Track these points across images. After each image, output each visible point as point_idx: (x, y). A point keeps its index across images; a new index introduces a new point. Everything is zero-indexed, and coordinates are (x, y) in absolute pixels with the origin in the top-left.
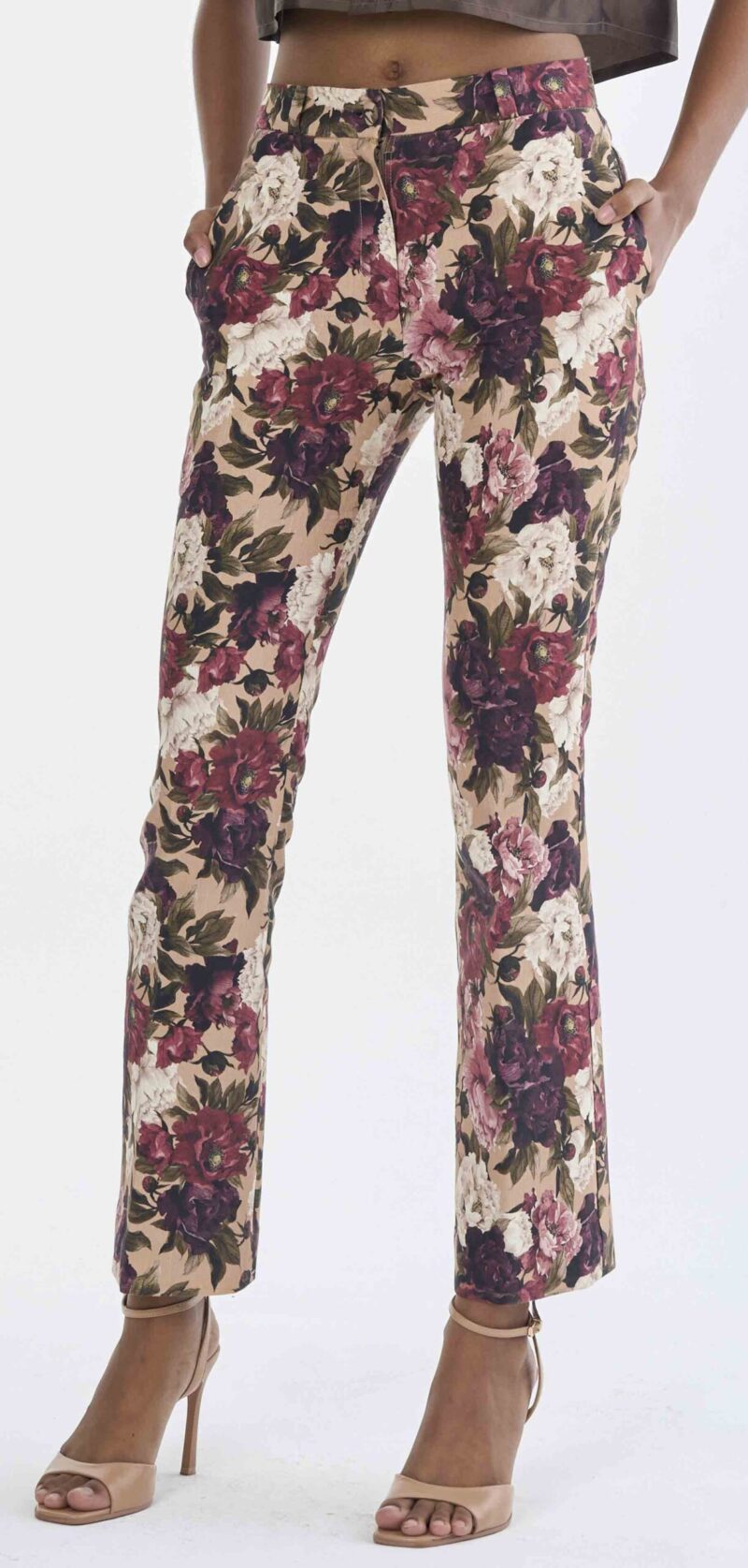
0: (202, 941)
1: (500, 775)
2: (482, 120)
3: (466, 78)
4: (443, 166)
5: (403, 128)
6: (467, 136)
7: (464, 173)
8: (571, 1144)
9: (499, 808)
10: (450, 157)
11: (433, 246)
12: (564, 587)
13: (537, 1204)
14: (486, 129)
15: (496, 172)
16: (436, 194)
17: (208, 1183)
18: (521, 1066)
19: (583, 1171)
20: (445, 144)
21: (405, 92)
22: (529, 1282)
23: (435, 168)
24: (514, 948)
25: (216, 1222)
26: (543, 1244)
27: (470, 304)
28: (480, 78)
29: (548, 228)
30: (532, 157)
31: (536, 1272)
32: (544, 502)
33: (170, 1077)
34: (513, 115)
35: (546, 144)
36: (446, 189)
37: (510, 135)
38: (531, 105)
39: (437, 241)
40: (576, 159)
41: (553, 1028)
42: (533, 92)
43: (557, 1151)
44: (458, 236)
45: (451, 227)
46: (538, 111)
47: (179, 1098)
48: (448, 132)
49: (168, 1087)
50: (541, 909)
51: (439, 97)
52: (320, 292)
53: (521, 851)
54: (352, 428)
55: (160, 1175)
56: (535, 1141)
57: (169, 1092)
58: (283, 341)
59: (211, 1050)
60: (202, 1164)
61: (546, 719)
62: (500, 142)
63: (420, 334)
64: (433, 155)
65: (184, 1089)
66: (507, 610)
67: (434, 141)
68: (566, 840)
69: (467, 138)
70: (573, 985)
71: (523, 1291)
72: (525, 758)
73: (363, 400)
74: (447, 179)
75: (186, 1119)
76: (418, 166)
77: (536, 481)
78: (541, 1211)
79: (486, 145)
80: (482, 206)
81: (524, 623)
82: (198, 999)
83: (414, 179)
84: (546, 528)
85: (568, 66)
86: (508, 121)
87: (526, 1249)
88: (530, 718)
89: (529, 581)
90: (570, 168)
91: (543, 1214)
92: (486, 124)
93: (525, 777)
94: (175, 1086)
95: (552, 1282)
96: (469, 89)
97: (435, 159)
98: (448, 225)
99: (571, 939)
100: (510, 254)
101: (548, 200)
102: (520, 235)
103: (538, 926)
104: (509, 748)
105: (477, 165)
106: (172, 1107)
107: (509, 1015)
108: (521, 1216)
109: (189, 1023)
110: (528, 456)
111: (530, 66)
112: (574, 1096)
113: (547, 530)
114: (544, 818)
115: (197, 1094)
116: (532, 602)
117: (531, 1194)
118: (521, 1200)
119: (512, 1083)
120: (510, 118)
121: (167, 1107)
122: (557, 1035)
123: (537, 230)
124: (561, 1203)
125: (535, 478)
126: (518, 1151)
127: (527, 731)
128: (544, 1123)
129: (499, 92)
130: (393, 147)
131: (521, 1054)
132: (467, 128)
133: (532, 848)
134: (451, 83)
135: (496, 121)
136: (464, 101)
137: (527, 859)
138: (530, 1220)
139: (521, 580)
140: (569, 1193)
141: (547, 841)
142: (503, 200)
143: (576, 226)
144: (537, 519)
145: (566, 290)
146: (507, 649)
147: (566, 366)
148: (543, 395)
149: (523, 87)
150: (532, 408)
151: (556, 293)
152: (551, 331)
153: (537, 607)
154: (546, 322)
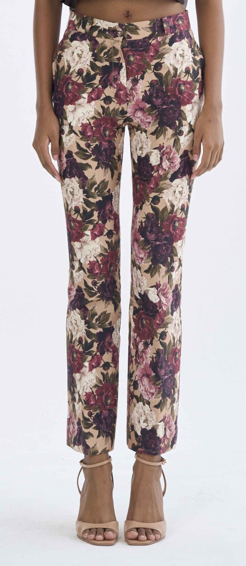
0: (101, 323)
1: (161, 267)
2: (158, 35)
3: (154, 20)
4: (144, 51)
5: (131, 38)
6: (153, 41)
7: (152, 54)
8: (175, 398)
9: (160, 279)
10: (147, 48)
11: (141, 80)
12: (184, 201)
13: (166, 419)
14: (160, 38)
15: (164, 54)
16: (142, 61)
17: (107, 410)
18: (165, 370)
19: (177, 407)
20: (145, 43)
21: (133, 25)
22: (163, 447)
23: (142, 52)
24: (165, 329)
25: (111, 424)
26: (168, 434)
28: (158, 20)
29: (182, 74)
30: (175, 49)
31: (165, 443)
32: (182, 171)
33: (93, 374)
34: (169, 34)
35: (179, 44)
36: (146, 60)
37: (167, 41)
38: (174, 30)
39: (142, 78)
40: (189, 48)
41: (173, 357)
43: (172, 400)
44: (150, 76)
45: (147, 73)
46: (176, 32)
47: (96, 381)
48: (147, 39)
50: (173, 315)
51: (144, 27)
52: (98, 94)
53: (165, 295)
54: (115, 141)
55: (93, 410)
56: (167, 397)
57: (94, 379)
58: (87, 112)
60: (105, 404)
61: (176, 248)
62: (164, 44)
63: (134, 109)
64: (141, 47)
65: (98, 377)
67: (142, 42)
68: (178, 291)
69: (153, 42)
70: (178, 342)
71: (161, 450)
72: (169, 261)
74: (146, 56)
75: (99, 388)
76: (135, 51)
77: (180, 164)
78: (167, 422)
79: (160, 44)
80: (159, 66)
81: (172, 214)
82: (101, 344)
83: (134, 55)
84: (181, 181)
86: (167, 36)
87: (163, 436)
88: (171, 247)
89: (174, 199)
90: (187, 52)
92: (160, 37)
93: (168, 268)
96: (154, 24)
97: (141, 49)
98: (145, 72)
99: (179, 326)
100: (170, 83)
101: (182, 64)
102: (173, 76)
103: (173, 321)
104: (164, 258)
105: (157, 51)
106: (94, 385)
107: (162, 352)
108: (162, 423)
109: (98, 353)
110: (177, 155)
111: (173, 15)
114: (173, 283)
115: (102, 378)
116: (175, 206)
117: (165, 416)
118: (163, 418)
119: (162, 376)
120: (168, 35)
122: (174, 359)
123: (178, 75)
124: (171, 419)
125: (179, 162)
126: (162, 400)
127: (169, 252)
128: (170, 391)
129: (165, 26)
130: (126, 44)
131: (165, 366)
132: (153, 38)
133: (169, 294)
134: (148, 22)
135: (163, 35)
136: (152, 28)
137: (166, 297)
138: (164, 425)
139: (172, 199)
140: (173, 415)
141: (173, 291)
142: (166, 64)
143: (190, 74)
144: (179, 177)
145: (188, 96)
146: (166, 223)
147: (190, 124)
148: (182, 134)
149: (171, 23)
150: (179, 138)
151: (185, 97)
152: (184, 111)
153: (177, 208)
154: (182, 108)
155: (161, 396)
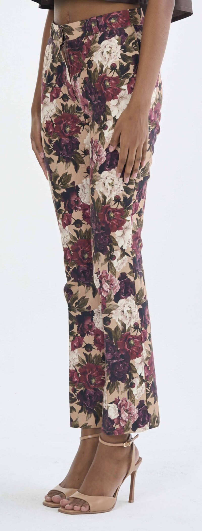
0: (80, 306)
1: (100, 255)
2: (89, 35)
3: (84, 20)
4: (80, 50)
5: (68, 38)
6: (85, 40)
7: (85, 53)
8: (133, 383)
9: (100, 266)
10: (81, 47)
11: (78, 77)
12: (118, 193)
13: (120, 402)
14: (90, 37)
15: (93, 52)
16: (78, 59)
17: (91, 389)
18: (112, 354)
19: (139, 392)
20: (79, 43)
21: (67, 26)
22: (117, 428)
23: (78, 51)
24: (108, 314)
25: (95, 402)
26: (123, 416)
27: (90, 96)
28: (88, 20)
29: (107, 71)
30: (103, 47)
31: (120, 425)
32: (108, 164)
33: (76, 353)
34: (98, 32)
35: (108, 42)
36: (81, 58)
37: (97, 39)
38: (104, 28)
39: (79, 76)
40: (118, 46)
41: (125, 343)
42: (105, 24)
43: (128, 385)
44: (84, 74)
45: (83, 70)
46: (107, 30)
47: (79, 360)
48: (80, 39)
49: (76, 357)
50: (119, 302)
51: (77, 27)
53: (110, 282)
54: (78, 136)
55: (77, 387)
56: (119, 381)
57: (76, 358)
59: (87, 343)
60: (89, 382)
61: (115, 238)
62: (95, 42)
63: (83, 105)
64: (77, 47)
65: (80, 357)
66: (100, 200)
67: (77, 42)
68: (126, 279)
69: (85, 41)
70: (132, 328)
71: (115, 431)
72: (108, 250)
73: (79, 127)
74: (81, 54)
75: (82, 367)
76: (74, 50)
77: (106, 157)
78: (122, 405)
79: (91, 43)
80: (90, 63)
81: (105, 205)
82: (81, 327)
83: (73, 55)
84: (110, 173)
85: (120, 13)
86: (96, 35)
87: (116, 417)
88: (109, 237)
89: (105, 191)
90: (115, 49)
91: (123, 406)
92: (90, 36)
93: (108, 257)
94: (78, 356)
95: (127, 429)
96: (85, 24)
97: (78, 48)
98: (82, 70)
99: (131, 313)
100: (96, 80)
101: (108, 61)
102: (99, 73)
103: (117, 308)
104: (103, 246)
105: (89, 50)
106: (77, 364)
107: (107, 337)
108: (114, 405)
109: (79, 335)
110: (103, 148)
111: (105, 15)
112: (134, 367)
113: (110, 174)
114: (117, 271)
115: (84, 358)
116: (107, 198)
117: (117, 398)
118: (114, 400)
119: (108, 360)
120: (97, 33)
121: (76, 364)
122: (126, 345)
123: (104, 71)
124: (130, 403)
125: (105, 156)
126: (111, 383)
127: (108, 241)
128: (122, 375)
129: (93, 25)
130: (67, 44)
131: (112, 350)
132: (85, 38)
133: (113, 281)
134: (79, 23)
135: (93, 35)
136: (84, 29)
137: (112, 284)
138: (117, 407)
139: (103, 190)
140: (133, 399)
141: (118, 279)
142: (95, 62)
143: (116, 70)
144: (106, 169)
145: (113, 92)
146: (101, 213)
147: (114, 118)
148: (106, 128)
149: (102, 22)
150: (103, 132)
151: (110, 93)
152: (109, 106)
153: (109, 199)
154: (107, 103)
155: (109, 379)
